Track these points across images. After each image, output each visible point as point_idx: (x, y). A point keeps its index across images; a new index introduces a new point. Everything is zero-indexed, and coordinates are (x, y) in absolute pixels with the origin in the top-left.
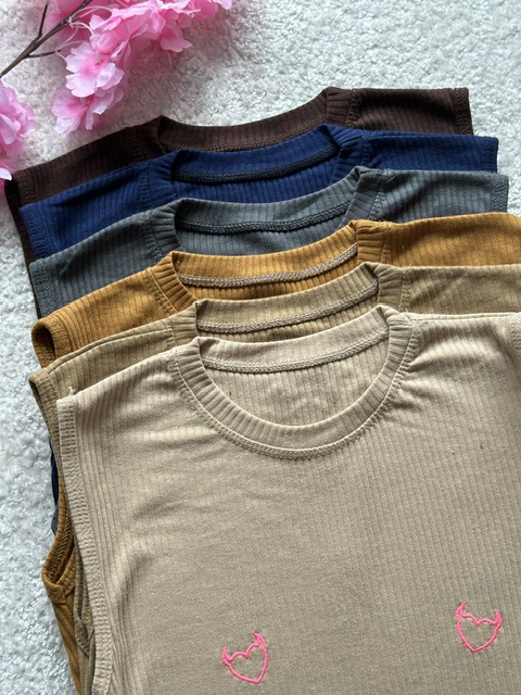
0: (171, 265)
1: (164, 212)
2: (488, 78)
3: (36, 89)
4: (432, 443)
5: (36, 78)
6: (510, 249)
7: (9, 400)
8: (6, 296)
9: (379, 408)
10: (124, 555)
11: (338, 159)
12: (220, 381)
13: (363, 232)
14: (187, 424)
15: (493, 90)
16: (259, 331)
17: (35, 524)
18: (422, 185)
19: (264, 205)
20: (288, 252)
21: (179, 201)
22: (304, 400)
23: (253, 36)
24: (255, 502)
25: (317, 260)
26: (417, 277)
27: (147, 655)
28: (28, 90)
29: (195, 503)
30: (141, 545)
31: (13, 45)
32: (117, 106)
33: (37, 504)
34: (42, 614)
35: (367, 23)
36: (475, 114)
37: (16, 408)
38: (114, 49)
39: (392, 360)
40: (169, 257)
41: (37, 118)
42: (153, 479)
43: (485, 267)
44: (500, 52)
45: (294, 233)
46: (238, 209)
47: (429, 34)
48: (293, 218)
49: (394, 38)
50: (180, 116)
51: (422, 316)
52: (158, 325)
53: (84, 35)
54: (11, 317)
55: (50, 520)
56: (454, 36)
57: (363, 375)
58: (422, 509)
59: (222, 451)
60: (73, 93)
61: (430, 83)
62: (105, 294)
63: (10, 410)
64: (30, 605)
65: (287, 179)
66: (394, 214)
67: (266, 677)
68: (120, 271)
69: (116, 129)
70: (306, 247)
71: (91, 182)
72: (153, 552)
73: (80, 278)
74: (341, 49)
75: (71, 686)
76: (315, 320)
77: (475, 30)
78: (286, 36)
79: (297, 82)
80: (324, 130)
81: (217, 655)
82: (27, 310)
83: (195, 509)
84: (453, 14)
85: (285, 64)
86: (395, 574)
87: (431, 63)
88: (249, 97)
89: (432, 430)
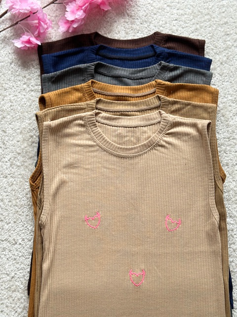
0: (90, 84)
1: (91, 66)
2: (214, 38)
3: (54, 15)
4: (169, 160)
5: (55, 11)
6: (208, 98)
7: (27, 121)
8: (32, 86)
9: (153, 145)
10: (58, 178)
11: (155, 57)
12: (100, 127)
13: (159, 84)
14: (87, 139)
15: (215, 43)
16: (117, 112)
17: (29, 164)
18: (183, 71)
19: (126, 69)
20: (132, 87)
21: (97, 62)
23: (134, 9)
24: (105, 170)
25: (141, 91)
26: (175, 103)
27: (60, 213)
28: (51, 15)
29: (84, 166)
30: (64, 177)
32: (81, 25)
33: (31, 158)
34: (27, 194)
35: (175, 11)
36: (206, 50)
37: (29, 124)
38: (84, 5)
39: (160, 130)
40: (90, 81)
41: (53, 25)
42: (72, 156)
43: (198, 103)
44: (220, 29)
45: (135, 81)
46: (117, 69)
48: (136, 75)
49: (183, 18)
50: (103, 33)
51: (174, 116)
52: (82, 104)
54: (32, 93)
55: (34, 164)
56: (204, 21)
57: (150, 133)
58: (161, 182)
60: (68, 19)
62: (66, 91)
63: (27, 125)
64: (23, 191)
65: (136, 61)
66: (172, 80)
67: (98, 227)
68: (72, 83)
69: (80, 34)
70: (138, 86)
71: (68, 51)
72: (67, 180)
73: (58, 84)
74: (164, 19)
75: (33, 219)
76: (137, 112)
77: (212, 20)
78: (145, 11)
79: (146, 28)
80: (152, 46)
81: (83, 217)
82: (38, 92)
83: (84, 168)
84: (206, 13)
85: (143, 21)
86: (148, 201)
87: (195, 29)
88: (128, 30)
89: (170, 156)
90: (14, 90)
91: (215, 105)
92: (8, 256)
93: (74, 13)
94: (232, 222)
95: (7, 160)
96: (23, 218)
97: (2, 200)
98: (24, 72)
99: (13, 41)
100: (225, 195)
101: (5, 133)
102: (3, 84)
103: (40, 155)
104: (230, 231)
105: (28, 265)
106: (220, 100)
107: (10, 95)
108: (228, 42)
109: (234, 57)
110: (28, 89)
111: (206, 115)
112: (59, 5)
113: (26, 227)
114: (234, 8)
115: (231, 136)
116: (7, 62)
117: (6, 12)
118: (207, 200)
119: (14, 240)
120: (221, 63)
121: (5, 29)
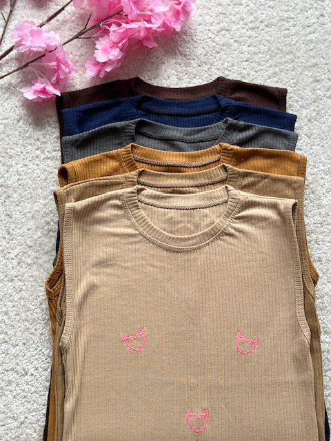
0: (130, 149)
1: (131, 124)
2: (298, 85)
3: (78, 53)
4: (240, 255)
5: (79, 48)
6: (293, 169)
7: (41, 201)
8: (48, 152)
9: (218, 234)
10: (85, 282)
11: (219, 112)
12: (144, 209)
13: (225, 149)
14: (125, 227)
15: (300, 92)
16: (167, 188)
17: (45, 262)
18: (257, 131)
19: (180, 128)
20: (187, 153)
21: (139, 119)
22: (183, 224)
23: (188, 45)
24: (151, 268)
25: (201, 159)
26: (246, 175)
27: (88, 330)
28: (74, 53)
29: (122, 264)
30: (94, 279)
31: (71, 30)
32: (117, 68)
33: (47, 252)
34: (41, 304)
35: (245, 48)
36: (289, 102)
37: (45, 205)
38: (120, 42)
39: (228, 212)
40: (129, 146)
41: (76, 68)
42: (105, 250)
43: (279, 176)
44: (307, 73)
45: (192, 144)
47: (274, 59)
48: (192, 137)
49: (257, 58)
51: (246, 194)
52: (119, 177)
53: (106, 32)
54: (49, 161)
55: (52, 262)
56: (286, 62)
57: (213, 217)
58: (229, 284)
59: (140, 242)
60: (97, 59)
61: (270, 83)
62: (96, 158)
63: (41, 206)
64: (36, 299)
65: (193, 118)
66: (241, 143)
67: (142, 350)
68: (105, 148)
69: (114, 79)
70: (196, 152)
71: (98, 103)
72: (99, 283)
73: (85, 148)
74: (230, 59)
75: (50, 340)
76: (194, 187)
77: (297, 61)
78: (204, 48)
79: (206, 71)
80: (214, 97)
81: (121, 336)
82: (57, 159)
83: (122, 267)
84: (287, 52)
85: (201, 62)
86: (211, 312)
87: (272, 74)
88: (182, 75)
89: (241, 248)
90: (23, 157)
91: (302, 178)
92: (15, 393)
93: (107, 52)
94: (327, 340)
95: (12, 256)
96: (36, 338)
97: (6, 313)
98: (37, 133)
99: (21, 90)
100: (318, 302)
101: (11, 217)
102: (7, 149)
103: (60, 250)
104: (325, 353)
105: (44, 405)
106: (308, 170)
107: (17, 164)
108: (317, 91)
109: (327, 112)
110: (43, 156)
111: (290, 193)
112: (85, 40)
113: (41, 350)
114: (327, 44)
115: (324, 221)
116: (12, 119)
117: (11, 49)
118: (294, 310)
119: (24, 369)
120: (309, 120)
121: (9, 74)
